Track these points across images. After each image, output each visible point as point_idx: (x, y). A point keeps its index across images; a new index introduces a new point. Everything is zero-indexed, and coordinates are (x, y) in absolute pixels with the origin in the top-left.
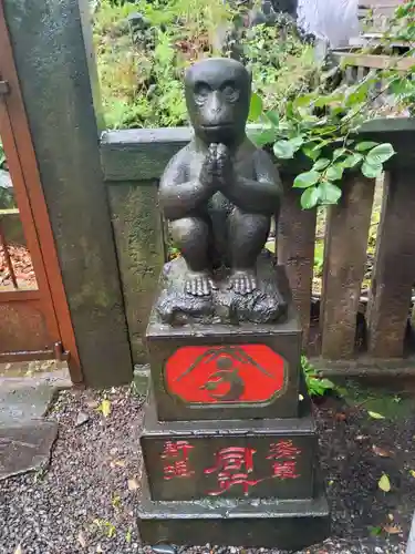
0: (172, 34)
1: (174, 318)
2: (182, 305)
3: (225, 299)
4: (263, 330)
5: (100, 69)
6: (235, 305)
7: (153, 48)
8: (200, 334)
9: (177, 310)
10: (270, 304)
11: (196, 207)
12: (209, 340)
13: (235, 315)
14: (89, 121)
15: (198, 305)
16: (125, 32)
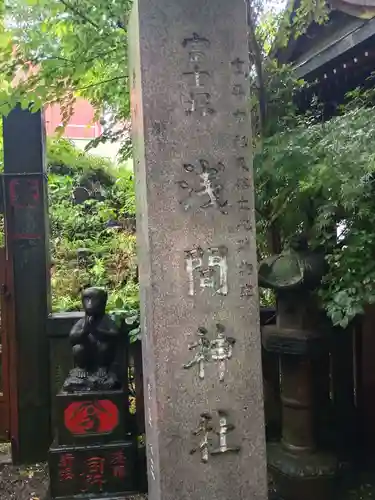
0: (106, 259)
1: (71, 388)
2: (74, 382)
3: (92, 379)
4: (106, 392)
5: (53, 281)
6: (96, 382)
7: (91, 267)
8: (80, 395)
9: (71, 385)
10: (111, 381)
11: (82, 339)
12: (84, 398)
13: (96, 386)
14: (44, 306)
15: (80, 382)
16: (75, 258)
